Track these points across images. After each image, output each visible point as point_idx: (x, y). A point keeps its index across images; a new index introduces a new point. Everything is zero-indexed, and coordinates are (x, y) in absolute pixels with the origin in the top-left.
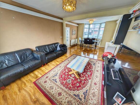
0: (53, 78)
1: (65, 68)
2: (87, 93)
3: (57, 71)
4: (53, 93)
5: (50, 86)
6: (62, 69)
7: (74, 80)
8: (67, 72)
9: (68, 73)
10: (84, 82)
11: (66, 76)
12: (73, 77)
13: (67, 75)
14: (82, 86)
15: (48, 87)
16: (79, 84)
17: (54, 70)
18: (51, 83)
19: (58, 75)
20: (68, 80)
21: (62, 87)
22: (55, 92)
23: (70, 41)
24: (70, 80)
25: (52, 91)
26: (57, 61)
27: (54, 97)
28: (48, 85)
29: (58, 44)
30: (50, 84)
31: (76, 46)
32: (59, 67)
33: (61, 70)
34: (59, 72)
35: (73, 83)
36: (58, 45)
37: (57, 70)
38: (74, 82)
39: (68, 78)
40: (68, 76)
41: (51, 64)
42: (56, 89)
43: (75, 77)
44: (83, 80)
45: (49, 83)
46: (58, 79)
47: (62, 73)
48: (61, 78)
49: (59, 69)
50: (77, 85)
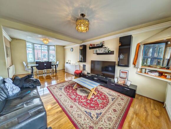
0: (94, 118)
1: (77, 101)
4: (116, 117)
5: (107, 122)
6: (77, 105)
7: (99, 98)
8: (87, 100)
10: (100, 92)
12: (94, 98)
15: (110, 124)
18: (103, 121)
19: (88, 111)
21: (107, 108)
22: (114, 115)
24: (99, 101)
25: (114, 119)
27: (120, 116)
28: (107, 124)
30: (105, 121)
33: (80, 107)
34: (83, 109)
37: (77, 111)
39: (96, 102)
40: (93, 101)
42: (110, 114)
45: (102, 123)
46: (96, 111)
47: (87, 106)
48: (95, 107)
49: (76, 109)
50: (104, 97)
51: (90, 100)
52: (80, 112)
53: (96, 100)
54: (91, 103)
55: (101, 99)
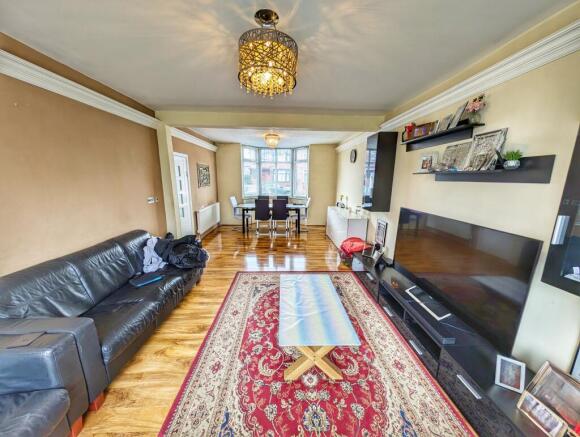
1: (248, 359)
2: (409, 424)
3: (211, 404)
6: (235, 372)
7: (331, 401)
8: (276, 378)
9: (282, 379)
10: (368, 381)
11: (283, 402)
12: (314, 388)
13: (285, 395)
14: (374, 404)
16: (360, 402)
17: (191, 409)
19: (237, 421)
20: (307, 414)
23: (196, 214)
24: (315, 415)
26: (175, 342)
29: (140, 239)
31: (219, 232)
32: (207, 370)
33: (233, 386)
34: (232, 401)
35: (339, 417)
36: (144, 244)
37: (211, 393)
38: (336, 410)
39: (298, 410)
40: (291, 395)
41: (140, 377)
43: (323, 384)
44: (357, 376)
47: (252, 401)
48: (270, 432)
49: (218, 384)
50: (360, 416)
51: (285, 386)
52: (213, 404)
53: (305, 405)
54: (276, 401)
55: (332, 416)
